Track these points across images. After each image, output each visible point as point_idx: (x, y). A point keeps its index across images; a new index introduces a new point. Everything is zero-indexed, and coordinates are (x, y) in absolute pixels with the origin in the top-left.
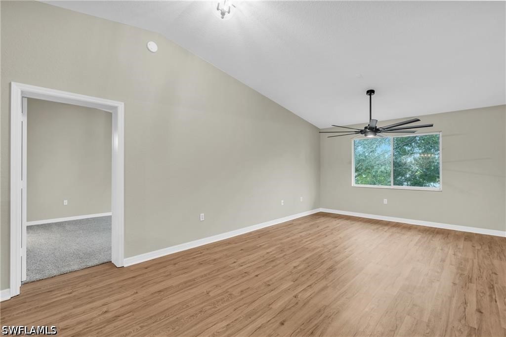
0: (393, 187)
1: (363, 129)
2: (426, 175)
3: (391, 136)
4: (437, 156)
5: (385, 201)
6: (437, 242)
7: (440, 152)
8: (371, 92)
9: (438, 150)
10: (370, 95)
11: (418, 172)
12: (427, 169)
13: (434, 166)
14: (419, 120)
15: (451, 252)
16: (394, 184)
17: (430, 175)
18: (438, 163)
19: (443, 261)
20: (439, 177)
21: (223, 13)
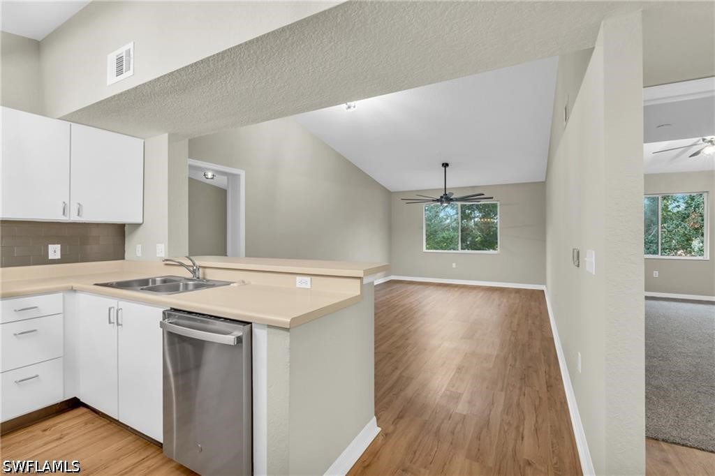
0: (460, 251)
1: (439, 198)
2: (486, 241)
3: (459, 204)
4: (496, 221)
5: (454, 265)
6: (496, 296)
7: (498, 216)
8: (445, 165)
9: (496, 214)
10: (445, 167)
11: (479, 238)
12: (487, 235)
13: (493, 232)
14: (483, 195)
15: (505, 300)
16: (462, 249)
17: (488, 241)
18: (497, 228)
19: (499, 305)
20: (497, 243)
21: (349, 107)
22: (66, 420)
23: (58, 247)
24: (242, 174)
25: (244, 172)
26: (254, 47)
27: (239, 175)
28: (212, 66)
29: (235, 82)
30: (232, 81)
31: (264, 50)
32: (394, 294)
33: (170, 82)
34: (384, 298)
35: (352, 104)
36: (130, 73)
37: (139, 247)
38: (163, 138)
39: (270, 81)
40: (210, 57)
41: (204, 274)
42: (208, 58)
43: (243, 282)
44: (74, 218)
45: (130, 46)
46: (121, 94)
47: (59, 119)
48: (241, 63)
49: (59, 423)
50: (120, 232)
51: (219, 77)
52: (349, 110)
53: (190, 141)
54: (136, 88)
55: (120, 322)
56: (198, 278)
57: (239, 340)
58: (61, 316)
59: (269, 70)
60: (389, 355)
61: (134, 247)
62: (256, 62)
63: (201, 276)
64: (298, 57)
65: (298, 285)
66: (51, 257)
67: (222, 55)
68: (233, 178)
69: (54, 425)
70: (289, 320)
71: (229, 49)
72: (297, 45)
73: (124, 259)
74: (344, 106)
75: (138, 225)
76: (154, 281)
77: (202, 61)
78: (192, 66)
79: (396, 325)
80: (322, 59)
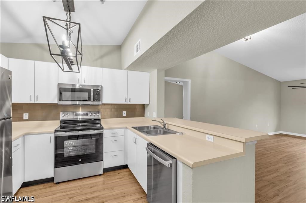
21: (247, 40)
22: (125, 172)
23: (125, 112)
24: (189, 81)
25: (190, 80)
26: (180, 27)
27: (188, 82)
28: (165, 40)
29: (176, 45)
30: (174, 44)
31: (184, 27)
32: (281, 143)
33: (152, 51)
34: (273, 145)
35: (249, 37)
36: (140, 50)
37: (148, 113)
38: (155, 71)
39: (191, 40)
40: (163, 37)
41: (168, 127)
42: (162, 38)
43: (182, 133)
44: (129, 103)
45: (140, 40)
46: (138, 59)
47: (125, 70)
48: (176, 36)
49: (122, 172)
50: (143, 106)
51: (169, 44)
52: (247, 41)
53: (165, 71)
54: (142, 55)
55: (137, 143)
56: (166, 128)
57: (171, 165)
58: (123, 136)
59: (190, 35)
60: (273, 184)
61: (147, 113)
62: (183, 33)
63: (167, 127)
64: (203, 25)
65: (207, 139)
66: (123, 115)
67: (167, 35)
68: (186, 83)
69: (121, 172)
70: (192, 163)
71: (169, 31)
72: (201, 19)
73: (144, 117)
74: (243, 40)
75: (148, 105)
76: (151, 127)
77: (160, 40)
78: (157, 42)
79: (281, 165)
80: (216, 21)
